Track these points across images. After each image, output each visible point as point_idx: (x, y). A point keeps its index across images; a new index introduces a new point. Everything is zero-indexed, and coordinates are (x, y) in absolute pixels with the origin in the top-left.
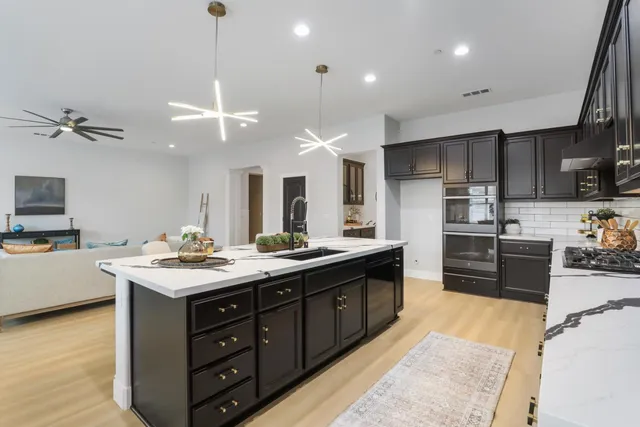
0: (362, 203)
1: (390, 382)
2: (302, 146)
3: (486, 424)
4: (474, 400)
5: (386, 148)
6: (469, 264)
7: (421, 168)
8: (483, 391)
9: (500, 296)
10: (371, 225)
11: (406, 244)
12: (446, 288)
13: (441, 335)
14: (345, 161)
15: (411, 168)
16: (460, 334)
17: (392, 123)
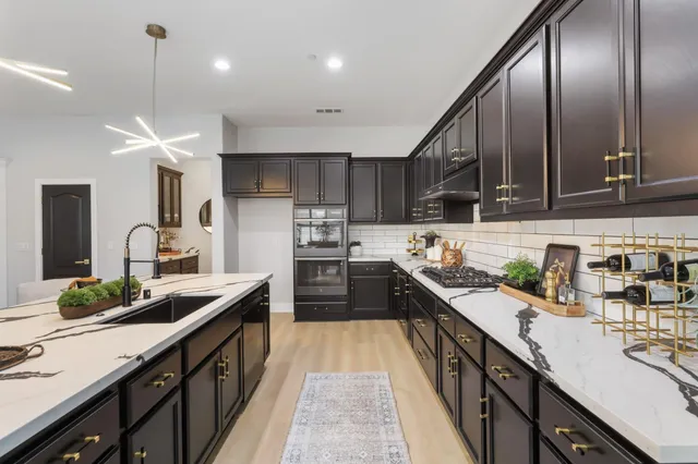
0: (179, 225)
1: (296, 453)
2: (128, 142)
3: (405, 459)
4: (383, 436)
5: (224, 157)
6: (321, 291)
7: (268, 185)
8: (386, 423)
9: (349, 318)
10: (192, 253)
11: (271, 276)
12: (297, 320)
13: (319, 375)
14: (160, 168)
15: (258, 184)
16: (336, 367)
17: (231, 127)
